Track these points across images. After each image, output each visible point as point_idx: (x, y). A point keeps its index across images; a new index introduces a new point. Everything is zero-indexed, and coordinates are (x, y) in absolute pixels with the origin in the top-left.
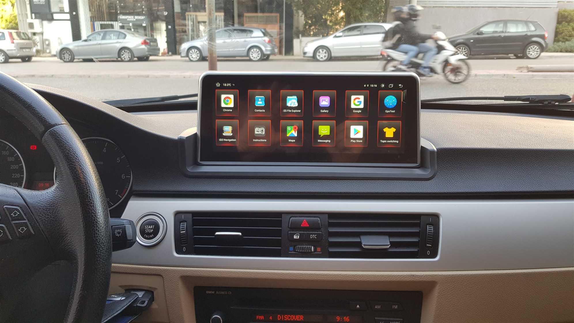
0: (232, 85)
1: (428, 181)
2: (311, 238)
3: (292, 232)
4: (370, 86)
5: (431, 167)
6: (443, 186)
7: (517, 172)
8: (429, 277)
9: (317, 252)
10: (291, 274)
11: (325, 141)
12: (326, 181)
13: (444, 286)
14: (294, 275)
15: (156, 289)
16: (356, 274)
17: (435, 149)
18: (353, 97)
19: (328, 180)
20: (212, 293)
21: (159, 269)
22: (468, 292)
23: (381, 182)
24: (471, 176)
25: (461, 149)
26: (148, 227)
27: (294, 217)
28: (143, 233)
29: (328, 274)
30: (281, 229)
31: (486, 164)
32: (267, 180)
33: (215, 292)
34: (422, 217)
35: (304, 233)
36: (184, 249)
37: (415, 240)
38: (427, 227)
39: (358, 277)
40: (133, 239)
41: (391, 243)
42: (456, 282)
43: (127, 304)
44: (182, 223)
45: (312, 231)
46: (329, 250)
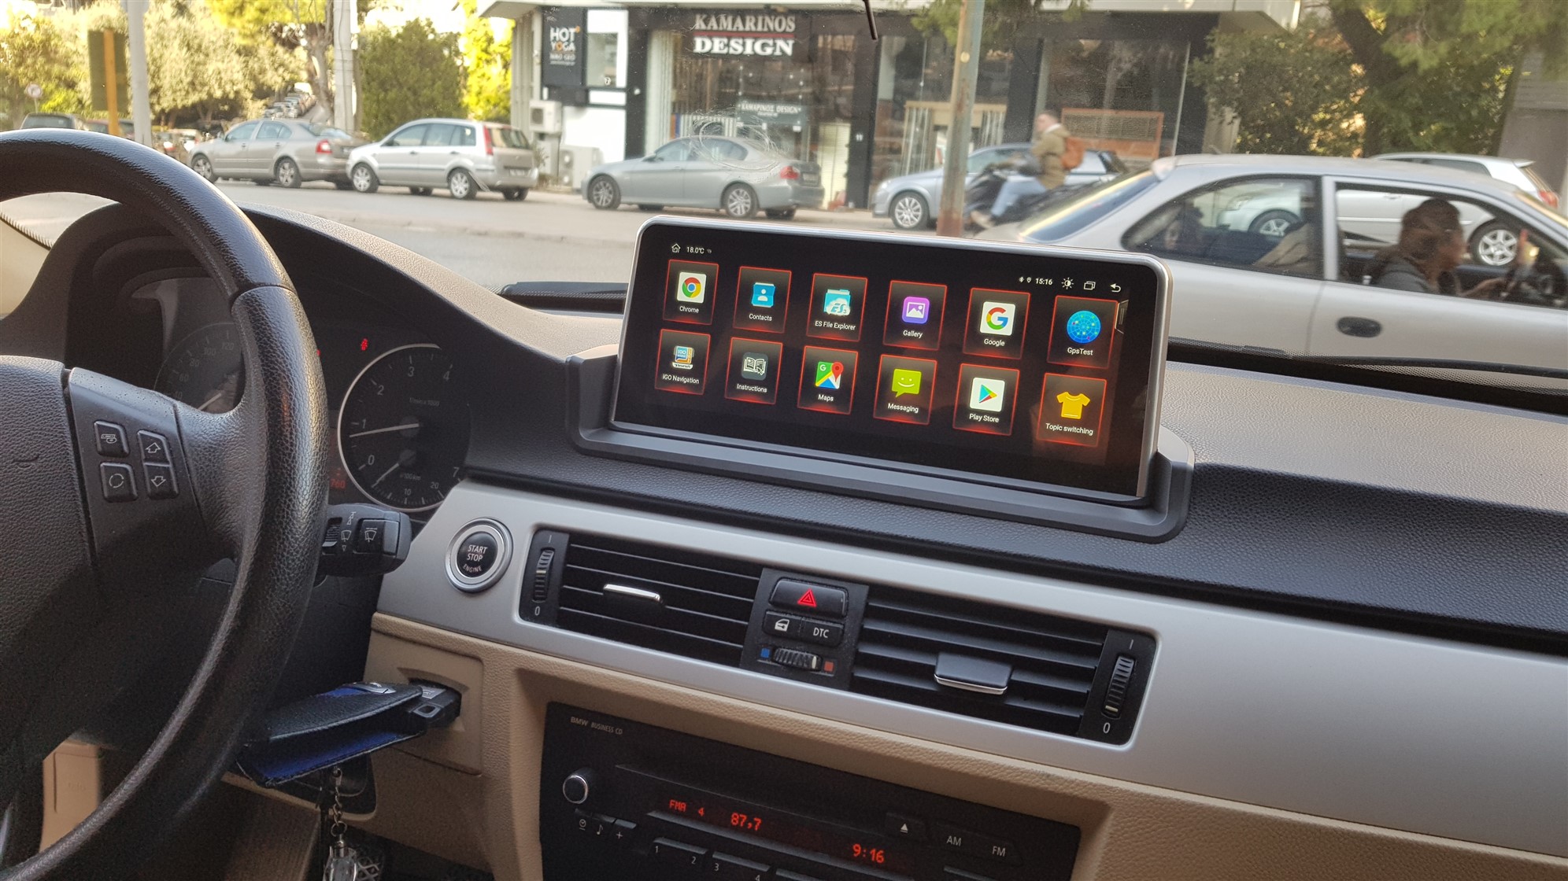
0: (705, 251)
1: (1151, 545)
2: (814, 634)
3: (775, 614)
4: (1033, 281)
5: (1169, 509)
6: (1189, 563)
7: (1425, 560)
8: (1090, 789)
9: (825, 672)
10: (749, 711)
11: (905, 408)
12: (886, 506)
13: (1130, 821)
14: (757, 714)
15: (468, 689)
16: (903, 741)
17: (1191, 464)
18: (988, 306)
19: (891, 505)
20: (583, 724)
21: (479, 645)
22: (1193, 851)
24: (1278, 550)
25: (1266, 474)
26: (475, 548)
27: (790, 578)
28: (463, 560)
29: (835, 728)
30: (753, 603)
31: (1333, 523)
33: (589, 724)
34: (1110, 633)
35: (800, 621)
36: (537, 611)
37: (1083, 689)
38: (1117, 660)
39: (904, 751)
40: (396, 554)
41: (1011, 683)
42: (1165, 818)
43: (389, 704)
44: (544, 553)
45: (821, 620)
46: (852, 674)
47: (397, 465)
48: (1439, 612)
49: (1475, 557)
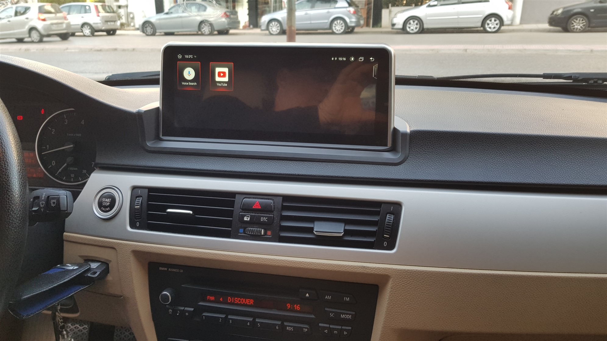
0: (194, 57)
1: (395, 167)
2: (261, 220)
3: (243, 213)
4: (338, 59)
5: (401, 150)
6: (412, 172)
7: (504, 161)
8: (381, 270)
9: (267, 235)
10: (237, 256)
12: (286, 162)
13: (398, 281)
14: (240, 257)
15: (111, 261)
16: (303, 261)
17: (409, 131)
19: (288, 161)
20: (165, 270)
21: (113, 242)
22: (424, 290)
23: (344, 165)
24: (446, 163)
25: (438, 132)
26: (105, 200)
27: (248, 198)
28: (101, 205)
29: (275, 259)
30: (233, 210)
31: (467, 149)
33: (168, 269)
34: (383, 205)
35: (255, 216)
36: (138, 224)
37: (373, 229)
38: (387, 215)
39: (304, 264)
40: (67, 210)
41: (345, 231)
42: (412, 278)
43: (76, 274)
44: (137, 198)
45: (263, 214)
46: (279, 235)
47: (65, 164)
48: (511, 181)
49: (522, 157)
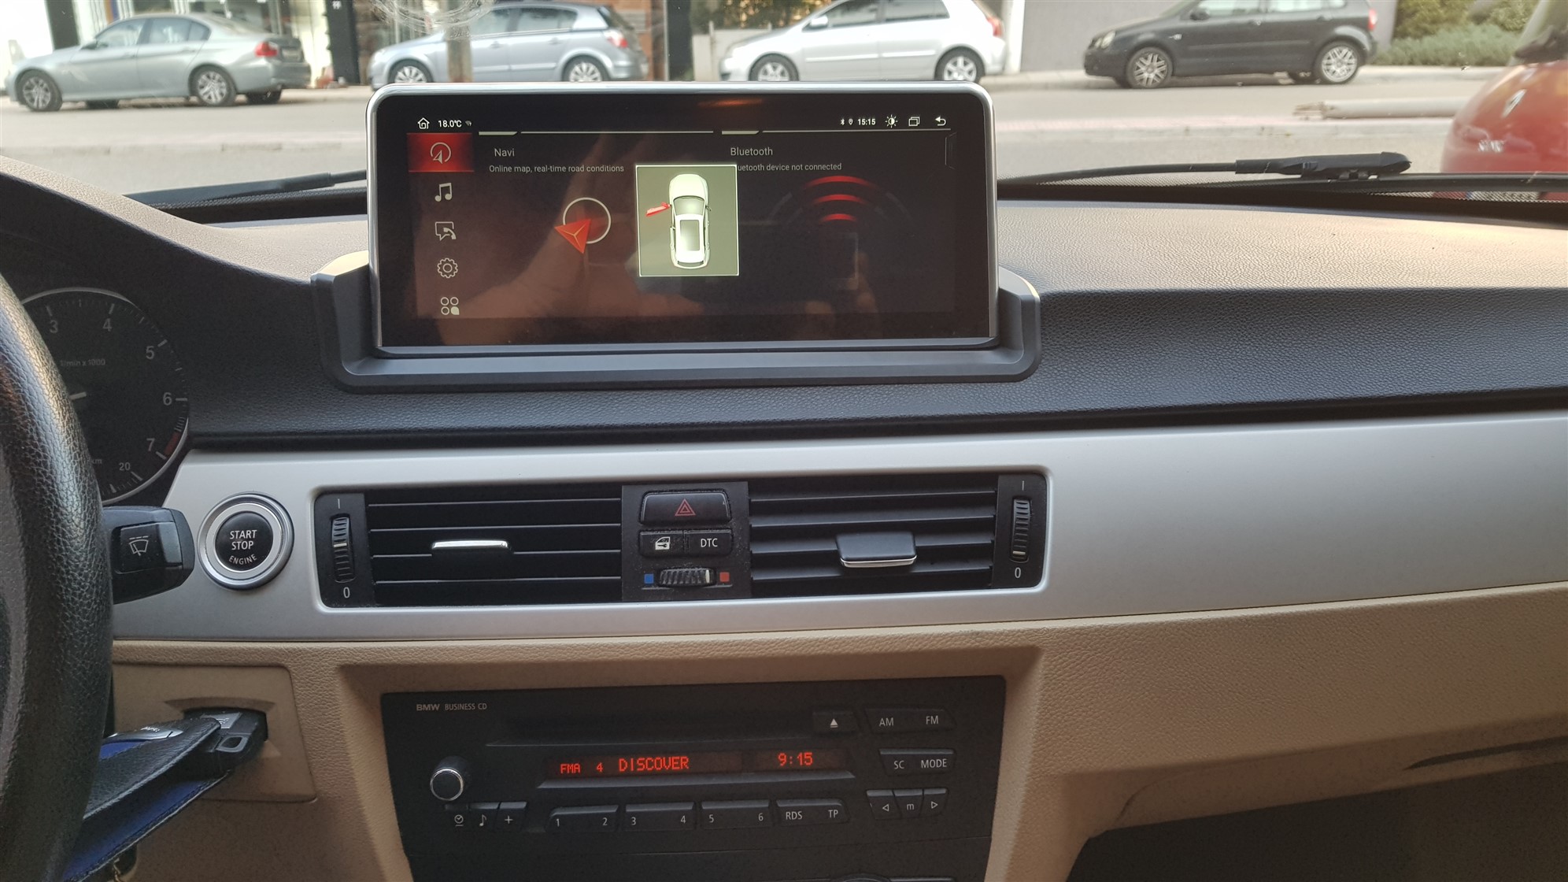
0: (463, 123)
1: (1016, 384)
2: (702, 546)
3: (651, 533)
4: (855, 122)
5: (1024, 344)
6: (1057, 394)
7: (1255, 352)
8: (1019, 636)
9: (721, 583)
10: (649, 645)
12: (742, 392)
13: (1060, 658)
14: (657, 647)
15: (273, 704)
16: (826, 636)
17: (1036, 296)
19: (748, 390)
20: (433, 709)
21: (277, 649)
23: (892, 389)
24: (1130, 366)
25: (1104, 294)
26: (239, 534)
27: (656, 492)
28: (226, 551)
29: (751, 640)
30: (620, 527)
32: (576, 393)
33: (442, 708)
34: (1000, 478)
35: (682, 536)
36: (347, 592)
37: (983, 540)
38: (1013, 503)
39: (829, 645)
40: (182, 563)
41: (918, 550)
42: (1092, 646)
43: (185, 749)
44: (336, 521)
45: (705, 529)
46: (751, 578)
